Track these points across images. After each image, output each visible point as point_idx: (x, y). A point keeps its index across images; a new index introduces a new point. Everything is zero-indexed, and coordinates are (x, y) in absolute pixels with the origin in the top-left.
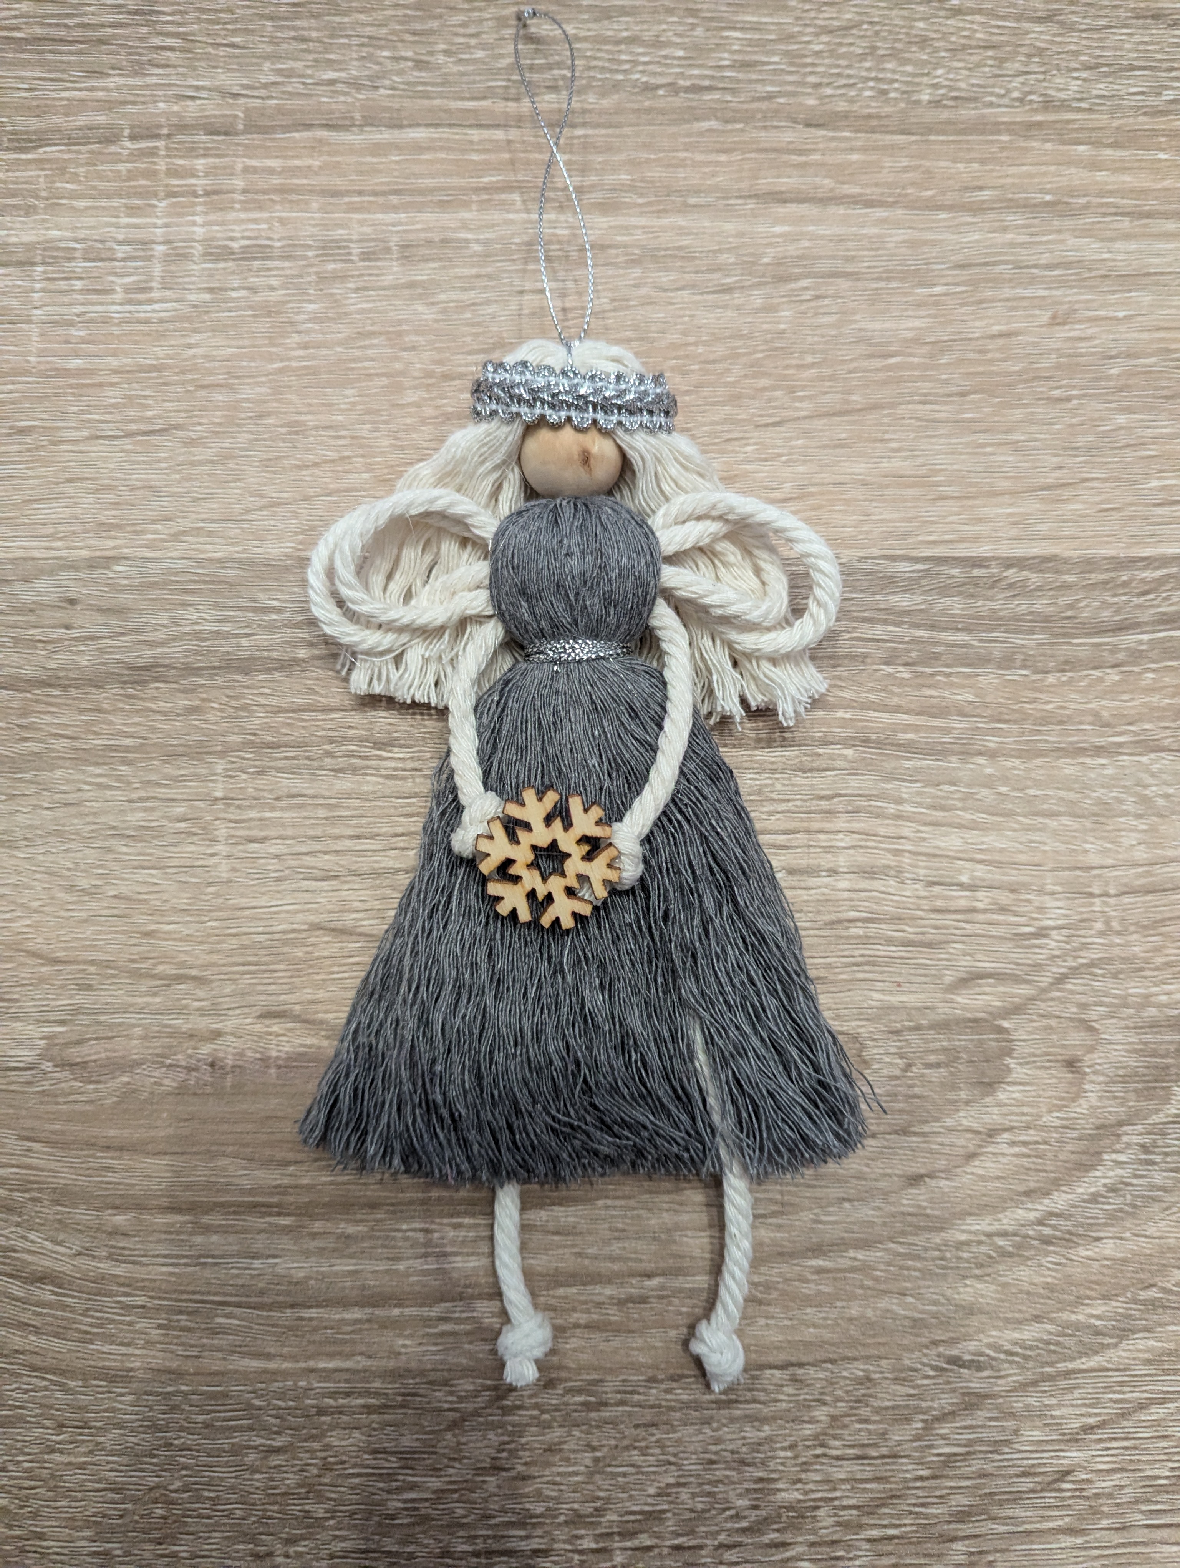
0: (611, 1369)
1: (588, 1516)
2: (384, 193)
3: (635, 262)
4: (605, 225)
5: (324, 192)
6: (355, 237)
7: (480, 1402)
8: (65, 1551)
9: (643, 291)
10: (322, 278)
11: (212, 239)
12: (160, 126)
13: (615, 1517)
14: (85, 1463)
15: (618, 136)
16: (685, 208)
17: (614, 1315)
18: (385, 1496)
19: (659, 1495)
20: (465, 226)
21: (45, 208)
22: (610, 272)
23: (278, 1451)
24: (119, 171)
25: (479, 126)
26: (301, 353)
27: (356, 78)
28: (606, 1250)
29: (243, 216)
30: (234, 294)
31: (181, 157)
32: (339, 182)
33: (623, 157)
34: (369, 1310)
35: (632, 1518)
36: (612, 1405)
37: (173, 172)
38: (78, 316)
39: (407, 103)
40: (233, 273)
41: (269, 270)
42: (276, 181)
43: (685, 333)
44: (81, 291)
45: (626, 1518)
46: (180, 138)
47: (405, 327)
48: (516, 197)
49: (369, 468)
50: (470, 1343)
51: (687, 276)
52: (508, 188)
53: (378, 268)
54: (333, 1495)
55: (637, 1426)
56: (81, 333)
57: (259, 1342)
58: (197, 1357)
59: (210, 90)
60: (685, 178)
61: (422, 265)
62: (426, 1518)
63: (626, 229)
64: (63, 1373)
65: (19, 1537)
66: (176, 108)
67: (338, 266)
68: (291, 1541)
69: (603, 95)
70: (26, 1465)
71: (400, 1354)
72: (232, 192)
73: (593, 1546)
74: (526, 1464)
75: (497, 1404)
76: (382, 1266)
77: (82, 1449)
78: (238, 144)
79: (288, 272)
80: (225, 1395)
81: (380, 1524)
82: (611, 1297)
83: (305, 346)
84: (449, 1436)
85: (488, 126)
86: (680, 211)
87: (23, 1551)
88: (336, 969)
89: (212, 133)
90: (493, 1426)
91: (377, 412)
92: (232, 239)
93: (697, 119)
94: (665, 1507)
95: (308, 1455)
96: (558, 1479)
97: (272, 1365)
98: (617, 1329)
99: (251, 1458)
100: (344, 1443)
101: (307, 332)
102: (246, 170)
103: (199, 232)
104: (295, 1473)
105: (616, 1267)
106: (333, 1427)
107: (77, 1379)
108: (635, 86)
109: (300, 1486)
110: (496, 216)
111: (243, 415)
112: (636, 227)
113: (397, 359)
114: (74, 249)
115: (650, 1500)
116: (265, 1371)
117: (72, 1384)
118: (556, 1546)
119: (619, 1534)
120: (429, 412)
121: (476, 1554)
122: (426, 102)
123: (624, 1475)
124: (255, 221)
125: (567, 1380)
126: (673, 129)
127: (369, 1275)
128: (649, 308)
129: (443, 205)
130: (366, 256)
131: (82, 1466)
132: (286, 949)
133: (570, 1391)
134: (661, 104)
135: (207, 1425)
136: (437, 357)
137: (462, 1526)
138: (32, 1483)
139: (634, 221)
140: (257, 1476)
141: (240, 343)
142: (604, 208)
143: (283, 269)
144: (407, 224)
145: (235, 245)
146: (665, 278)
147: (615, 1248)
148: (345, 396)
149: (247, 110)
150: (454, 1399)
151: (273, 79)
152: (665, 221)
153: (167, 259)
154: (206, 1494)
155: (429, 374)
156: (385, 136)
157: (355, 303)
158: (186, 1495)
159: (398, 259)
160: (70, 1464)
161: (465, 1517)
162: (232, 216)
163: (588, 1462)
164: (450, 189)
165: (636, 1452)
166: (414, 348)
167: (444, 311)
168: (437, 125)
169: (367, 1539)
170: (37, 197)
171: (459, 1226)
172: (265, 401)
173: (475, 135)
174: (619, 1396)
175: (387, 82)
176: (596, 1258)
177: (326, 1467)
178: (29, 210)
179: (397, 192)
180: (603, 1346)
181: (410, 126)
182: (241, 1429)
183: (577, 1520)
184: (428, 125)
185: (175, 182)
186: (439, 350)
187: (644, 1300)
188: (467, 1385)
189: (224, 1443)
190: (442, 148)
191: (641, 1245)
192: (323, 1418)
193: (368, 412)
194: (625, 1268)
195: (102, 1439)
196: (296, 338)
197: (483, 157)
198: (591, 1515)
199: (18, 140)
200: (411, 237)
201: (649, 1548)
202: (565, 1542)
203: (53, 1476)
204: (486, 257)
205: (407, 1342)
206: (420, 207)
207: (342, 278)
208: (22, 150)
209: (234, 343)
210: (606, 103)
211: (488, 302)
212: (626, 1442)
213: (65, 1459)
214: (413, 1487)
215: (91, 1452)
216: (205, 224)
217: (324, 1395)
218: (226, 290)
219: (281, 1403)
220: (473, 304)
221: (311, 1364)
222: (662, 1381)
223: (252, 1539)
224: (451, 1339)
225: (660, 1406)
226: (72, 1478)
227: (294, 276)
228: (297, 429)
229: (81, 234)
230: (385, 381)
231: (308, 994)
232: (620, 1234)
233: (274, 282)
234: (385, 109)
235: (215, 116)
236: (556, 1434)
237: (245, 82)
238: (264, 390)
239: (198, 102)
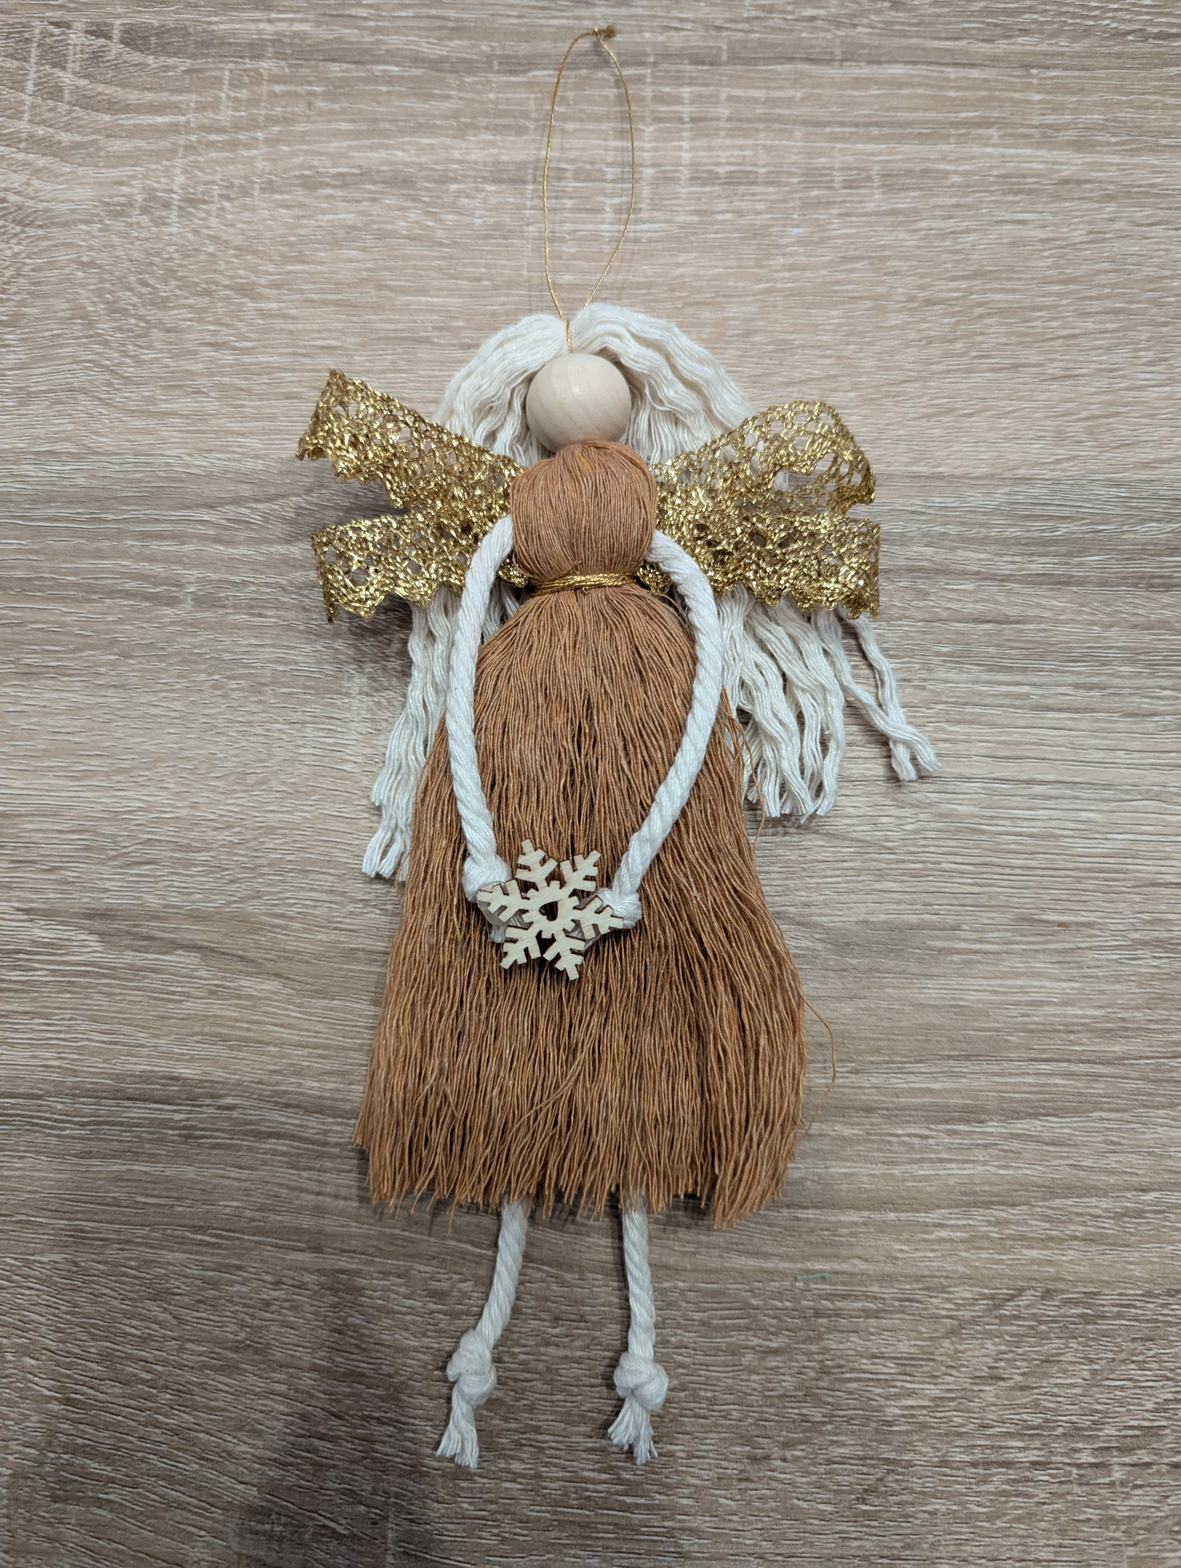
0: (1107, 1282)
1: (1085, 1429)
2: (866, 125)
3: (1110, 198)
4: (1080, 161)
5: (806, 123)
6: (837, 166)
7: (978, 1309)
8: (560, 1446)
9: (1118, 225)
10: (807, 205)
11: (699, 164)
12: (647, 55)
13: (1113, 1432)
14: (581, 1357)
15: (1090, 78)
16: (1156, 149)
17: (1110, 1227)
18: (883, 1402)
19: (1156, 1410)
20: (943, 159)
21: (535, 129)
22: (1086, 206)
23: (775, 1352)
24: (607, 97)
25: (955, 65)
26: (786, 274)
27: (837, 16)
28: (1102, 1163)
29: (728, 142)
30: (720, 217)
31: (667, 85)
32: (820, 114)
33: (1094, 98)
34: (865, 1214)
35: (1130, 1432)
36: (1109, 1318)
37: (660, 99)
38: (569, 233)
39: (885, 41)
40: (719, 197)
41: (753, 195)
42: (760, 110)
43: (1162, 267)
44: (572, 210)
45: (1125, 1433)
46: (665, 66)
47: (887, 253)
48: (993, 132)
49: (855, 387)
50: (965, 1251)
51: (1161, 212)
52: (986, 123)
53: (859, 195)
54: (831, 1400)
55: (1134, 1340)
56: (573, 250)
57: (756, 1240)
58: (694, 1253)
59: (694, 22)
60: (1155, 120)
61: (902, 194)
62: (925, 1426)
63: (1100, 166)
64: (559, 1265)
65: (513, 1430)
66: (661, 38)
67: (821, 192)
68: (788, 1445)
69: (1074, 40)
70: (522, 1357)
71: (896, 1258)
72: (717, 119)
73: (1092, 1460)
74: (1023, 1374)
75: (995, 1313)
76: (878, 1170)
77: (578, 1343)
78: (722, 75)
79: (772, 197)
80: (722, 1293)
81: (877, 1431)
82: (1106, 1210)
83: (791, 268)
84: (946, 1343)
85: (964, 65)
86: (1152, 150)
87: (519, 1445)
88: (829, 873)
89: (697, 63)
90: (990, 1335)
91: (861, 334)
92: (718, 164)
93: (1168, 65)
94: (1164, 1423)
95: (805, 1358)
96: (1056, 1390)
97: (770, 1265)
98: (1113, 1243)
99: (748, 1358)
100: (841, 1346)
101: (792, 254)
102: (730, 99)
103: (686, 156)
104: (792, 1375)
105: (1112, 1180)
106: (830, 1331)
107: (573, 1272)
108: (1105, 32)
109: (797, 1389)
110: (976, 149)
111: (730, 332)
112: (1111, 164)
113: (881, 283)
114: (565, 170)
115: (1147, 1415)
116: (764, 1271)
117: (568, 1277)
118: (1054, 1459)
119: (1118, 1449)
120: (913, 335)
121: (974, 1464)
122: (904, 41)
123: (1122, 1388)
124: (742, 148)
125: (1063, 1291)
126: (1144, 73)
127: (865, 1179)
128: (1125, 241)
129: (921, 138)
130: (848, 184)
131: (578, 1361)
132: (780, 852)
133: (1067, 1302)
134: (1130, 49)
135: (703, 1323)
136: (919, 282)
137: (960, 1435)
138: (528, 1376)
139: (1108, 158)
140: (754, 1377)
141: (727, 264)
142: (1079, 145)
143: (767, 194)
144: (888, 154)
145: (721, 170)
146: (1140, 215)
147: (1112, 1161)
148: (829, 318)
149: (730, 42)
150: (952, 1306)
151: (754, 14)
152: (1137, 160)
153: (656, 181)
154: (703, 1394)
155: (912, 299)
156: (865, 71)
157: (838, 229)
158: (682, 1394)
159: (879, 187)
160: (566, 1357)
161: (963, 1426)
162: (718, 142)
163: (1086, 1374)
164: (928, 122)
165: (1133, 1366)
166: (895, 273)
167: (925, 238)
168: (914, 63)
169: (866, 1446)
170: (527, 118)
171: (955, 1132)
172: (751, 320)
173: (952, 73)
174: (1116, 1309)
175: (865, 21)
176: (1090, 1169)
177: (824, 1371)
178: (520, 131)
179: (877, 124)
180: (1099, 1259)
181: (889, 62)
182: (738, 1328)
183: (1075, 1432)
184: (907, 62)
185: (662, 108)
186: (922, 276)
187: (1140, 1214)
188: (964, 1293)
189: (721, 1341)
190: (920, 85)
191: (1135, 1159)
192: (820, 1321)
193: (852, 333)
194: (1121, 1182)
195: (598, 1334)
196: (781, 260)
197: (960, 93)
198: (1089, 1428)
199: (508, 64)
200: (892, 166)
201: (1148, 1465)
202: (1063, 1454)
203: (549, 1370)
204: (966, 188)
205: (904, 1248)
206: (900, 139)
207: (828, 204)
208: (511, 72)
209: (721, 264)
210: (1078, 47)
211: (967, 231)
212: (1123, 1356)
213: (562, 1352)
214: (912, 1394)
215: (587, 1347)
216: (691, 149)
217: (821, 1297)
218: (712, 213)
219: (778, 1304)
220: (954, 232)
221: (809, 1265)
222: (1158, 1296)
223: (747, 1440)
224: (948, 1246)
225: (1156, 1321)
226: (569, 1372)
227: (780, 202)
228: (784, 347)
229: (572, 155)
230: (869, 304)
231: (802, 896)
232: (1115, 1148)
233: (760, 206)
234: (864, 46)
235: (700, 47)
236: (1053, 1345)
237: (728, 15)
238: (750, 309)
239: (682, 33)
